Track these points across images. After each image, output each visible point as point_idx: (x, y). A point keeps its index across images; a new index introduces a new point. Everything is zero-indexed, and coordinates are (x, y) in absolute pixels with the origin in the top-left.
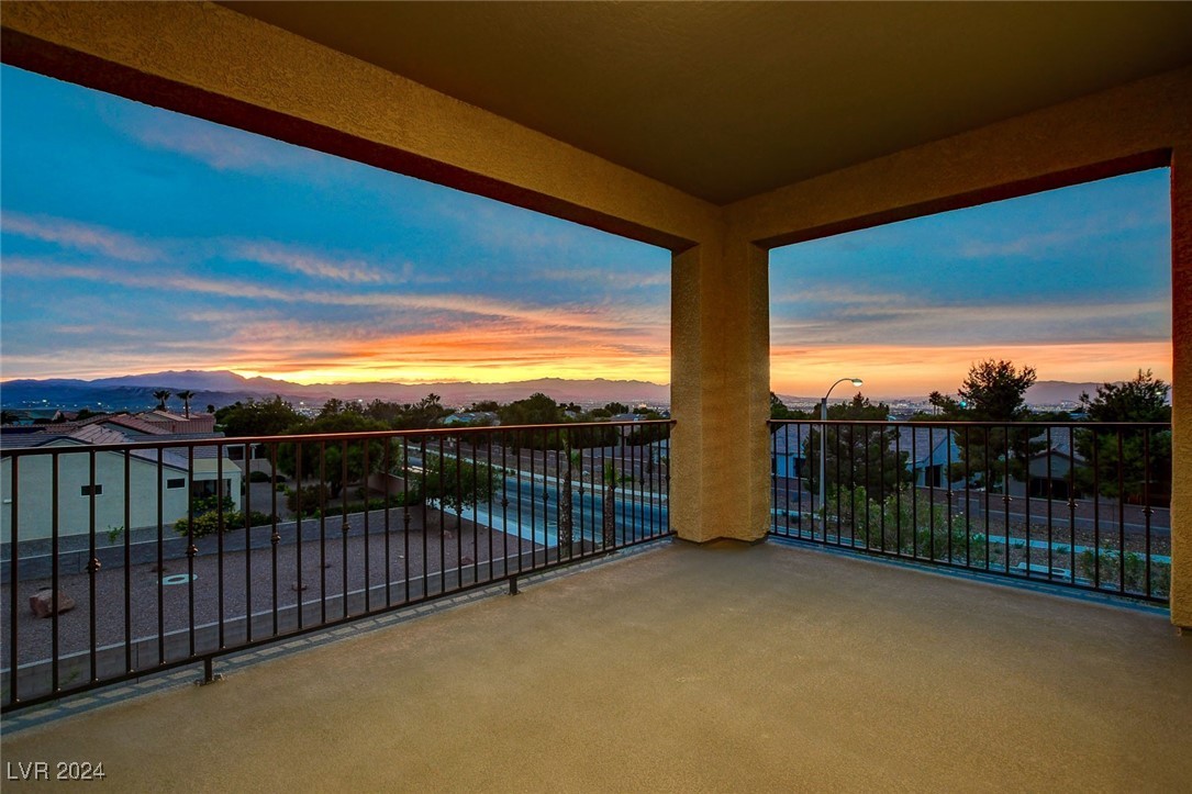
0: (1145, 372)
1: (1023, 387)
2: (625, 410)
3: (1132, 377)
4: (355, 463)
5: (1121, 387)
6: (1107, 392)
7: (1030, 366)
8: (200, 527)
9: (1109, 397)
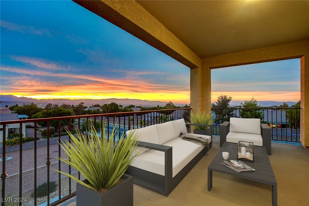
0: (253, 98)
1: (229, 101)
2: (134, 107)
3: (251, 99)
4: (63, 122)
5: (248, 101)
6: (246, 102)
7: (231, 97)
8: (12, 142)
9: (246, 103)
